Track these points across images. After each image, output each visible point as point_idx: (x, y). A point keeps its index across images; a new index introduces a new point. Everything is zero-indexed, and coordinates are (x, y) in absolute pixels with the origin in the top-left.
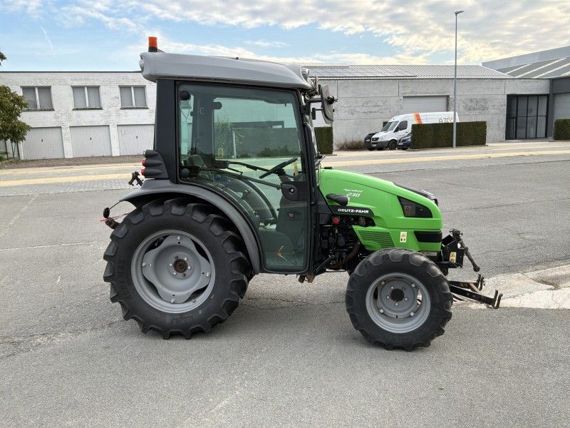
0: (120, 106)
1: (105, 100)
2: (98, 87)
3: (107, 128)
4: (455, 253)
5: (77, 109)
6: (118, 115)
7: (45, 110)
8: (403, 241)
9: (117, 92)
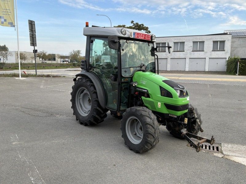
0: (192, 50)
1: (186, 48)
2: (184, 42)
3: (185, 59)
4: (187, 119)
5: (174, 51)
6: (191, 54)
7: (163, 52)
8: (159, 107)
9: (192, 44)
